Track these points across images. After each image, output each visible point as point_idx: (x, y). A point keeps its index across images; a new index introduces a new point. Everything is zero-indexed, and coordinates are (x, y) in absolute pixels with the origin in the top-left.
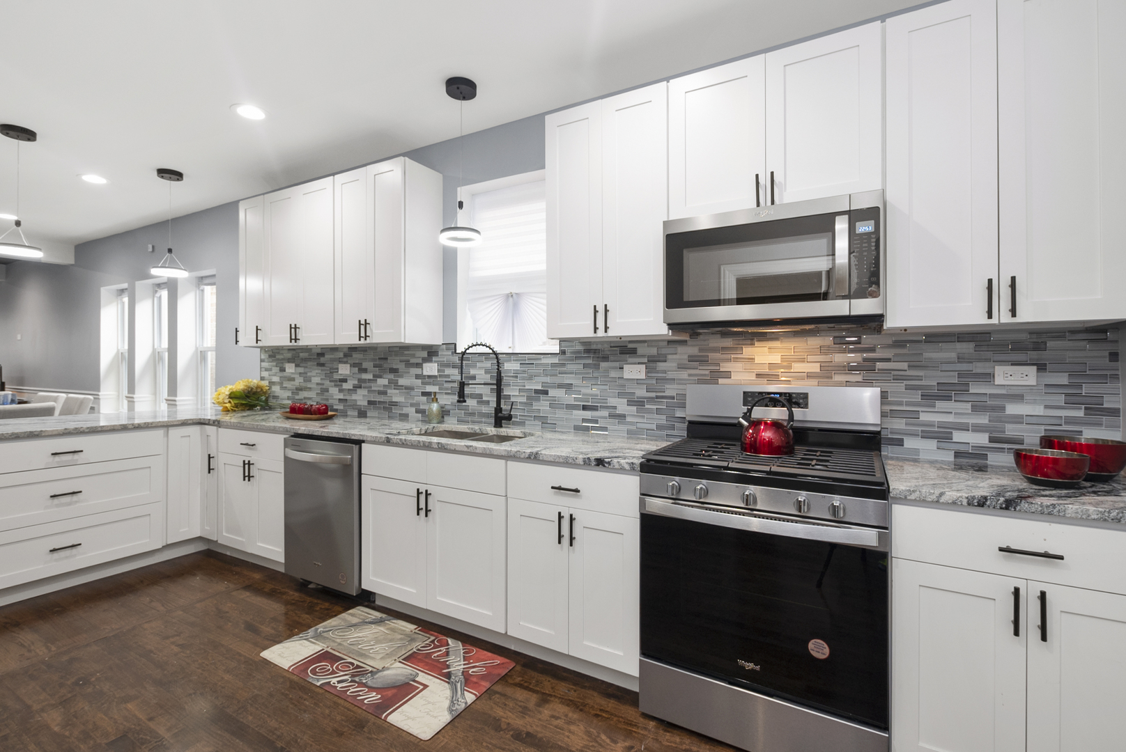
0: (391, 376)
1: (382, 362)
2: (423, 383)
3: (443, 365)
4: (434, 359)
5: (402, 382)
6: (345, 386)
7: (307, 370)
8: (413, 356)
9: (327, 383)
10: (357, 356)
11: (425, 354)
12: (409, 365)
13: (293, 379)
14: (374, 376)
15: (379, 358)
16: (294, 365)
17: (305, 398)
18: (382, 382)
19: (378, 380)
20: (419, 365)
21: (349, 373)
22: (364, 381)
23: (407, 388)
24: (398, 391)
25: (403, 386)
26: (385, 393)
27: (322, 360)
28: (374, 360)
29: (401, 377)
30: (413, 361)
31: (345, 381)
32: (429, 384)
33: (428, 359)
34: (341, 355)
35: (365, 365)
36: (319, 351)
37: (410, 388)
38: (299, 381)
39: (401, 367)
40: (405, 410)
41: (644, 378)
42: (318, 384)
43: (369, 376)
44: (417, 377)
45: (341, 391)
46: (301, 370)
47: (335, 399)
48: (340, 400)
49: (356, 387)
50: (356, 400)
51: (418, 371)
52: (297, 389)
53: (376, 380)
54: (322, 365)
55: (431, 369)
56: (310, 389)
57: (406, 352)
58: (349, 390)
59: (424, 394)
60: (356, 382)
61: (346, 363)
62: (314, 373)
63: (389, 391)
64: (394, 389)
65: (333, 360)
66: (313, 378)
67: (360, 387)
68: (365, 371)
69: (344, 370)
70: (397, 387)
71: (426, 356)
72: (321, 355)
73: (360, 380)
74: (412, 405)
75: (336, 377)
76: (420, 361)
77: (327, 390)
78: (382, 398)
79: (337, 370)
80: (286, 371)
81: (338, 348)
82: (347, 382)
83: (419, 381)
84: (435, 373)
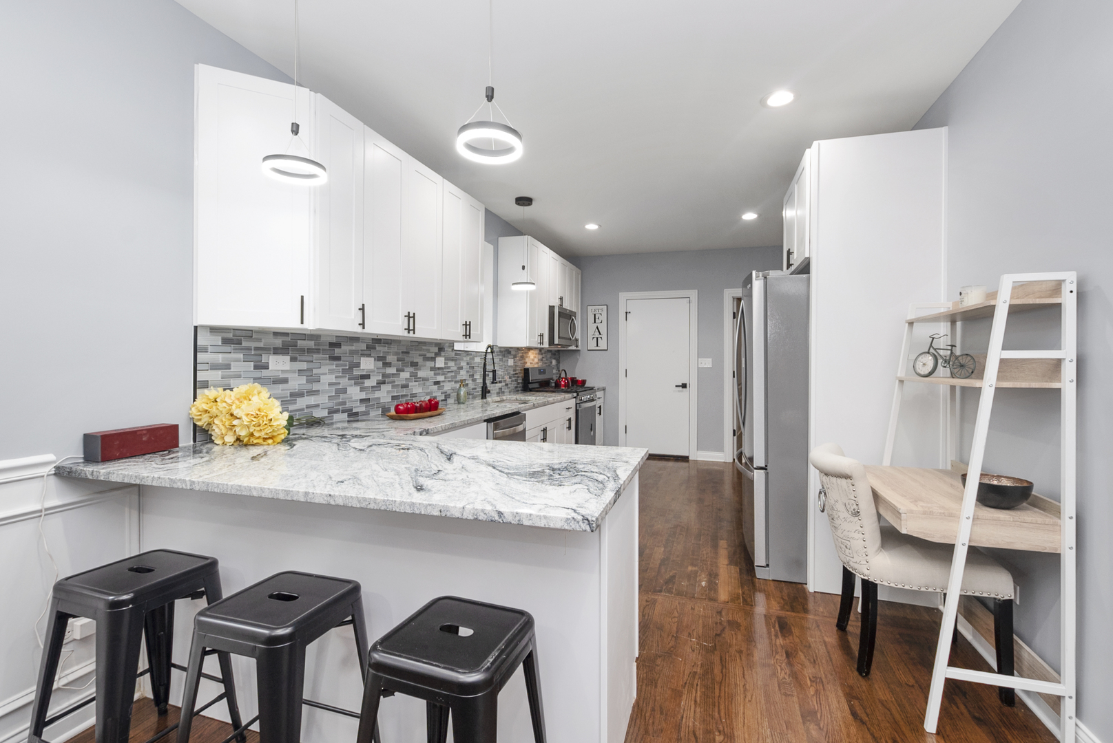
0: (411, 369)
1: (405, 356)
2: (435, 374)
3: (447, 359)
4: (443, 354)
5: (421, 374)
6: (368, 383)
7: (311, 365)
8: (428, 351)
9: (344, 382)
10: (381, 349)
11: (436, 350)
12: (426, 359)
13: (285, 381)
14: (397, 371)
15: (402, 352)
16: (288, 358)
17: (308, 407)
18: (405, 375)
19: (401, 373)
20: (433, 359)
22: (389, 376)
24: (417, 383)
25: (420, 378)
26: (406, 386)
27: (337, 351)
28: (396, 354)
29: (420, 369)
30: (429, 355)
31: (368, 377)
32: (438, 374)
33: (437, 355)
34: (364, 347)
35: (390, 358)
36: (334, 340)
37: (426, 380)
38: (297, 383)
39: (420, 360)
41: (512, 365)
42: (330, 384)
43: (392, 370)
44: (432, 369)
45: (362, 389)
46: (304, 366)
47: (356, 401)
48: (362, 401)
49: (379, 384)
50: (379, 398)
51: (432, 364)
52: (292, 395)
53: (399, 374)
54: (338, 358)
55: (440, 362)
56: (317, 392)
57: (424, 347)
58: (373, 387)
59: (435, 384)
60: (380, 378)
61: (369, 356)
62: (325, 369)
63: (410, 384)
64: (415, 381)
65: (352, 353)
66: (321, 377)
67: (384, 383)
68: (389, 365)
69: (367, 364)
70: (416, 378)
71: (437, 351)
72: (334, 345)
73: (384, 375)
75: (356, 372)
76: (433, 355)
77: (344, 391)
78: (404, 392)
79: (358, 365)
80: (270, 369)
81: (359, 338)
82: (370, 378)
83: (433, 372)
84: (443, 366)
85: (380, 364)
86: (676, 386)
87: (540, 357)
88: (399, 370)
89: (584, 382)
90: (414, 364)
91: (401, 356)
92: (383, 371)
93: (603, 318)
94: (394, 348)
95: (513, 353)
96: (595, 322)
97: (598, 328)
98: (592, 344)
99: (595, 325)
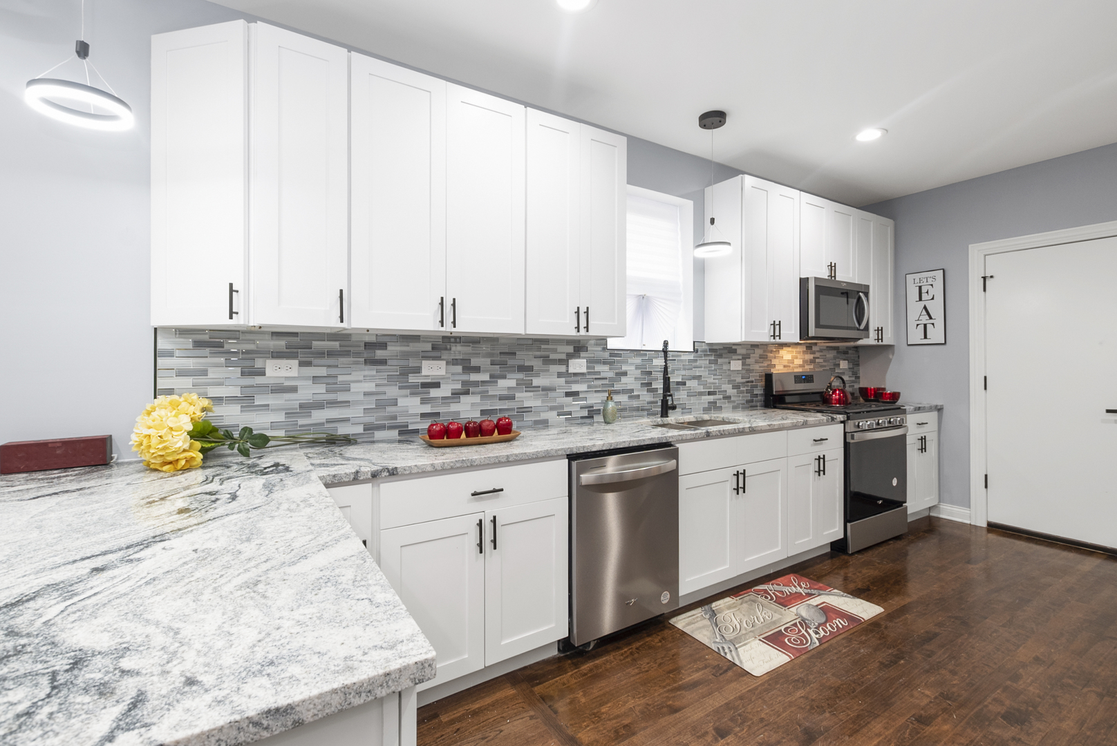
0: (521, 376)
1: (506, 358)
2: (567, 382)
3: (592, 362)
4: (583, 354)
5: (536, 382)
6: (434, 393)
7: (333, 371)
8: (555, 351)
9: (392, 391)
10: (458, 350)
11: (570, 349)
12: (547, 361)
13: (294, 389)
14: (491, 376)
15: (501, 353)
16: (295, 362)
17: (329, 421)
18: (507, 383)
19: (500, 381)
20: (564, 362)
21: (444, 374)
22: (476, 384)
23: (546, 389)
24: (532, 394)
25: (539, 387)
26: (512, 398)
27: (380, 354)
28: (490, 355)
29: (537, 375)
30: (552, 356)
31: (437, 385)
32: (575, 382)
33: (572, 356)
34: (428, 347)
35: (475, 362)
37: (549, 389)
38: (309, 391)
39: (537, 364)
40: (543, 416)
41: (741, 369)
42: (366, 394)
43: (481, 377)
44: (560, 375)
45: (424, 401)
46: (322, 371)
47: (415, 415)
48: (424, 416)
49: (456, 395)
50: (458, 413)
51: (562, 369)
52: (301, 406)
53: (496, 382)
54: (383, 362)
55: (578, 365)
56: (346, 404)
57: (543, 346)
58: (444, 398)
59: (568, 394)
60: (459, 386)
61: (438, 358)
62: (357, 375)
63: (517, 395)
64: (526, 391)
65: (407, 355)
66: (352, 385)
67: (467, 393)
68: (477, 369)
69: (432, 369)
70: (529, 387)
71: (572, 351)
72: (369, 346)
73: (464, 383)
74: (552, 408)
75: (414, 380)
76: (564, 357)
77: (394, 403)
79: (418, 370)
80: (267, 375)
81: (419, 336)
82: (440, 387)
83: (563, 380)
84: (584, 370)
85: (459, 369)
86: (1108, 411)
88: (494, 378)
89: (894, 396)
90: (525, 369)
91: (498, 359)
92: (465, 377)
93: (938, 290)
94: (485, 348)
95: (740, 351)
96: (920, 299)
97: (925, 308)
98: (916, 336)
99: (922, 304)
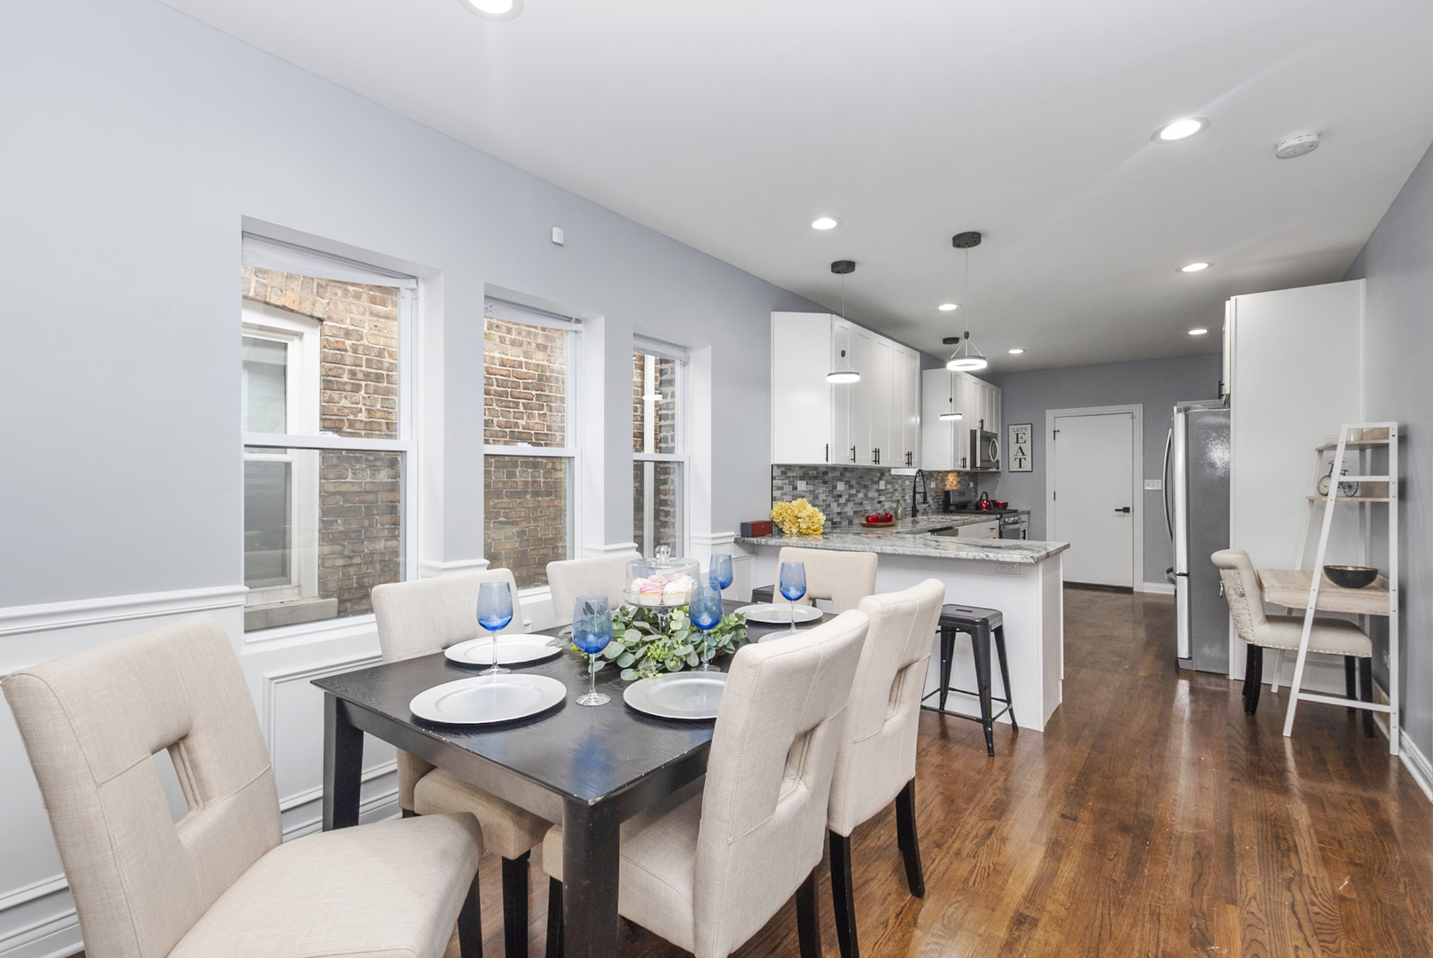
0: (864, 491)
2: (878, 495)
5: (871, 494)
7: (815, 487)
11: (880, 475)
18: (861, 495)
21: (843, 489)
24: (868, 502)
27: (826, 478)
28: (856, 478)
29: (869, 491)
31: (840, 496)
33: (880, 478)
36: (824, 470)
37: (873, 499)
43: (854, 492)
46: (812, 488)
54: (827, 483)
62: (821, 490)
64: (867, 500)
65: (833, 479)
66: (820, 495)
68: (851, 487)
69: (841, 487)
72: (826, 473)
75: (835, 493)
78: (860, 508)
79: (836, 487)
80: (798, 490)
83: (877, 493)
85: (847, 486)
86: (1116, 510)
87: (959, 479)
88: (858, 491)
89: (1006, 505)
90: (866, 487)
92: (848, 492)
93: (1028, 437)
95: (935, 476)
96: (1017, 442)
97: (1020, 448)
98: (1014, 466)
99: (1018, 445)
